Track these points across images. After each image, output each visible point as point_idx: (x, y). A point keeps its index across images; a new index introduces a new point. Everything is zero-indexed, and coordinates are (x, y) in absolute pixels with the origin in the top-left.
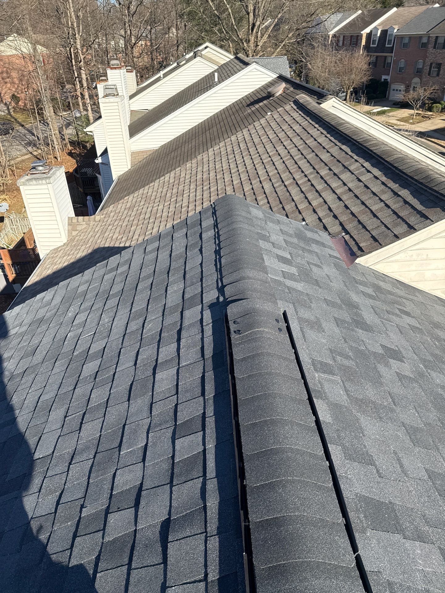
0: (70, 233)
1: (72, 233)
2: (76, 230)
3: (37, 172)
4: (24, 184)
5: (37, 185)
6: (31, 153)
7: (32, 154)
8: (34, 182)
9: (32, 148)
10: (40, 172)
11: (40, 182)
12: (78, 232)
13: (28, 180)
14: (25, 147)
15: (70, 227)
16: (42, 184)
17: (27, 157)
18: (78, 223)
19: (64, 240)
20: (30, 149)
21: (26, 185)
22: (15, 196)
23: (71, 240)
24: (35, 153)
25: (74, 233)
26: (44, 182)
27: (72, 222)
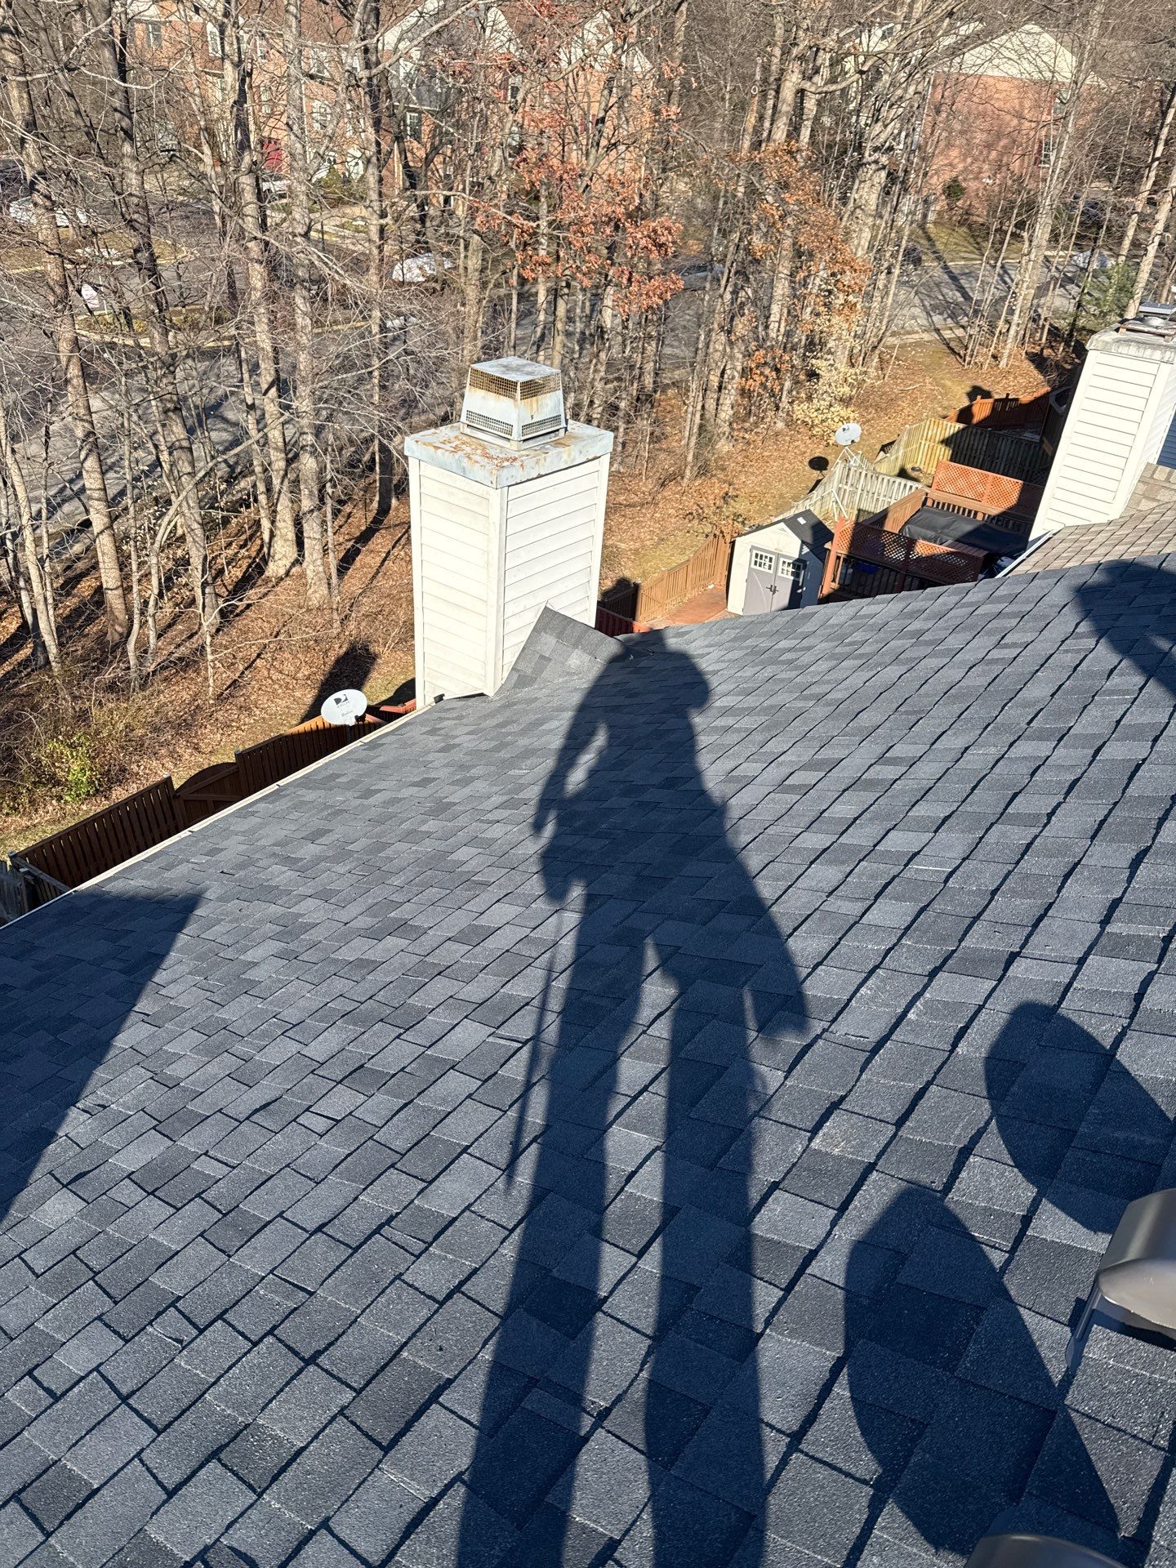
0: (1134, 499)
1: (1139, 503)
2: (1154, 500)
3: (1146, 329)
4: (1105, 348)
5: (1136, 358)
6: (937, 331)
7: (940, 335)
8: (1133, 350)
9: (945, 320)
10: (1154, 330)
11: (1149, 352)
12: (1155, 504)
13: (1118, 341)
14: (928, 314)
15: (1142, 487)
16: (1151, 361)
17: (926, 337)
18: (1167, 485)
19: (1116, 511)
20: (937, 318)
21: (1109, 352)
22: (868, 421)
23: (1132, 518)
24: (947, 334)
25: (1146, 505)
26: (1158, 355)
27: (1152, 477)
